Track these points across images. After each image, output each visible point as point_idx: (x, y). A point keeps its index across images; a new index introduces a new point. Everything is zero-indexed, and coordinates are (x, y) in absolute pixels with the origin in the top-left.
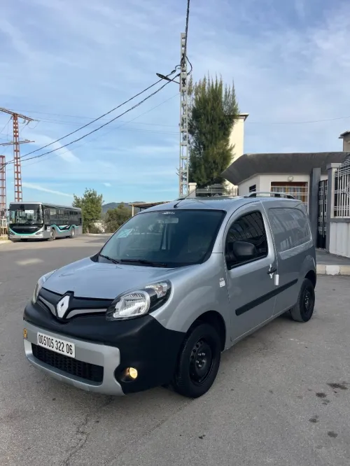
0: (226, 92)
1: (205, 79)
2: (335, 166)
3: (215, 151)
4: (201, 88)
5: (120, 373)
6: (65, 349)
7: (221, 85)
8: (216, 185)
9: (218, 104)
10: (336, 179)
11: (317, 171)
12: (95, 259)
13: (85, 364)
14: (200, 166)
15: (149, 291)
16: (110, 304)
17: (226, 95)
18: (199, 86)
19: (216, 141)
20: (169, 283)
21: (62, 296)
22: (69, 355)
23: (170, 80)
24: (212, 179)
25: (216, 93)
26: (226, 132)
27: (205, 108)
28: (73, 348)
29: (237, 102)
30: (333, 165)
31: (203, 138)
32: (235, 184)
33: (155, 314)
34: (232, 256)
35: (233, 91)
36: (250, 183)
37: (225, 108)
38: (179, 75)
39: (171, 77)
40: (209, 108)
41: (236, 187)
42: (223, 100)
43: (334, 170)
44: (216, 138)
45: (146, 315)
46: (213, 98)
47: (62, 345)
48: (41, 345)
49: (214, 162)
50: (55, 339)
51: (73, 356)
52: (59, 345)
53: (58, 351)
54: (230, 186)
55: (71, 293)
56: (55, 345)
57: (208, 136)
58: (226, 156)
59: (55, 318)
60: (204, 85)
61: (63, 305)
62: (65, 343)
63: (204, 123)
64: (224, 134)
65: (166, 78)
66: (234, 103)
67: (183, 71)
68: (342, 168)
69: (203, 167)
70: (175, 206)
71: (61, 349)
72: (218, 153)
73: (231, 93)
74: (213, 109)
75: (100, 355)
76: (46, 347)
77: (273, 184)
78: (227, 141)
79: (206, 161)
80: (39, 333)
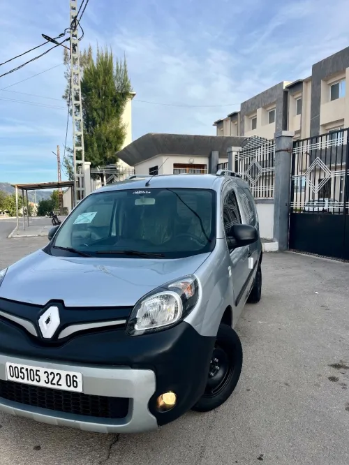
0: (117, 67)
1: (90, 50)
2: (235, 150)
3: (107, 128)
4: (86, 59)
6: (63, 381)
7: (111, 58)
8: (110, 166)
9: (110, 78)
10: (236, 162)
11: (215, 154)
13: (96, 397)
14: (92, 144)
15: (176, 290)
17: (117, 70)
18: (84, 56)
19: (108, 118)
21: (45, 308)
22: (72, 389)
23: (58, 44)
24: (105, 159)
25: (106, 67)
26: (119, 110)
27: (95, 81)
28: (79, 380)
29: (129, 79)
30: (234, 148)
31: (95, 114)
32: (131, 164)
33: (188, 320)
35: (125, 65)
36: (152, 164)
37: (117, 84)
38: (69, 39)
39: (57, 40)
40: (100, 81)
41: (133, 168)
42: (115, 73)
43: (234, 154)
44: (109, 115)
45: (180, 321)
46: (104, 70)
47: (58, 377)
48: (14, 379)
49: (107, 140)
50: (42, 370)
51: (79, 389)
52: (51, 377)
53: (49, 386)
54: (122, 165)
55: (58, 303)
56: (43, 377)
57: (100, 112)
58: (119, 137)
59: (39, 340)
60: (90, 56)
62: (63, 374)
63: (95, 97)
64: (117, 111)
65: (53, 41)
66: (126, 79)
67: (73, 36)
68: (242, 152)
69: (96, 145)
70: (147, 184)
71: (55, 381)
72: (111, 131)
73: (123, 68)
74: (105, 83)
75: (127, 383)
76: (25, 381)
77: (176, 165)
78: (119, 118)
79: (99, 139)
80: (8, 364)
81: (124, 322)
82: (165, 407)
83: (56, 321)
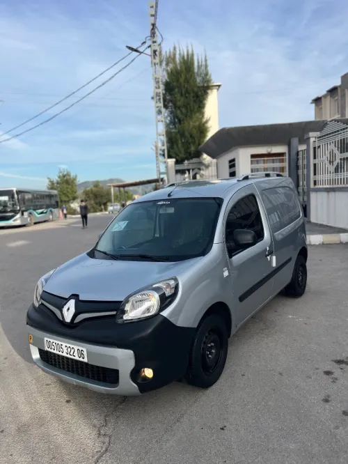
0: (198, 63)
1: (175, 49)
2: (313, 136)
3: (191, 124)
4: (170, 59)
5: (136, 374)
6: (76, 354)
7: (193, 55)
8: (195, 160)
9: (191, 76)
10: (315, 148)
11: (295, 141)
12: (92, 254)
13: (98, 367)
14: (176, 141)
15: (157, 289)
16: (118, 307)
17: (198, 66)
18: (170, 57)
19: (191, 114)
20: (176, 279)
21: (67, 300)
22: (81, 359)
23: (141, 53)
24: (190, 153)
25: (188, 64)
26: (201, 105)
27: (178, 81)
28: (85, 353)
29: (210, 72)
30: (311, 134)
31: (178, 112)
32: (213, 157)
33: (165, 313)
34: (232, 244)
35: (206, 61)
36: (229, 156)
37: (199, 80)
38: (150, 46)
39: (140, 49)
40: (182, 80)
41: (215, 161)
42: (196, 70)
43: (312, 140)
44: (191, 111)
45: (157, 315)
46: (186, 69)
47: (73, 351)
48: (49, 350)
49: (191, 136)
50: (64, 344)
51: (85, 360)
52: (69, 350)
53: (68, 356)
54: (206, 158)
55: (75, 296)
56: (65, 350)
57: (184, 110)
58: (202, 130)
59: (63, 323)
60: (175, 55)
61: (68, 309)
62: (76, 348)
63: (178, 96)
64: (199, 107)
65: (136, 51)
66: (207, 74)
67: (154, 42)
68: (320, 137)
69: (180, 142)
70: (169, 195)
71: (71, 353)
72: (194, 127)
73: (204, 63)
74: (187, 81)
75: (114, 358)
76: (55, 352)
77: (253, 156)
78: (202, 114)
79: (182, 135)
80: (46, 339)
81: (114, 313)
82: (145, 378)
83: (73, 310)
